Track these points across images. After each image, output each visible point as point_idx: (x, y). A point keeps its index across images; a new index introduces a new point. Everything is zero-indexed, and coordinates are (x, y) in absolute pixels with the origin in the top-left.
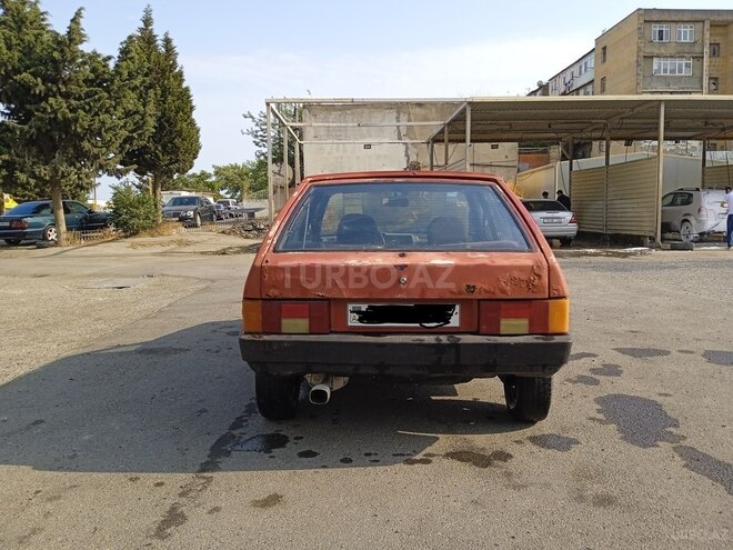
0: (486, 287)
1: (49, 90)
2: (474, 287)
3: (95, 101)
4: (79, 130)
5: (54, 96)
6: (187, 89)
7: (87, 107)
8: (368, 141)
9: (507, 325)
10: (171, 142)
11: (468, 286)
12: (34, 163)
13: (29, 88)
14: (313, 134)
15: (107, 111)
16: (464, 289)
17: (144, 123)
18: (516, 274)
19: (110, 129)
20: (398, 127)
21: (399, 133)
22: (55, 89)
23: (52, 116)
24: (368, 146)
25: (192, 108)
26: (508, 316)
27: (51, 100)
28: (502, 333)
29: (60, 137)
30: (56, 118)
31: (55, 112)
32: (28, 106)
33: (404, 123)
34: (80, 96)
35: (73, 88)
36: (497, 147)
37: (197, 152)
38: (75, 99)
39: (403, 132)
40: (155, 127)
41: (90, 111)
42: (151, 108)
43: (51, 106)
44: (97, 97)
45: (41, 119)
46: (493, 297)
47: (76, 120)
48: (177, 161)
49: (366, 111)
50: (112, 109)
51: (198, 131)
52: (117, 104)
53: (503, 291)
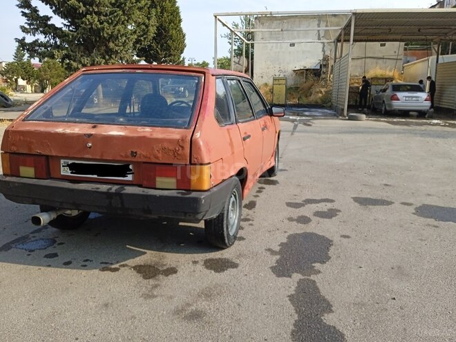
0: (144, 153)
1: (88, 10)
2: (136, 153)
3: (115, 17)
4: (105, 35)
5: (91, 14)
6: (178, 8)
7: (110, 21)
8: (293, 41)
9: (161, 181)
10: (166, 43)
11: (132, 152)
12: (82, 56)
13: (76, 9)
14: (260, 36)
15: (123, 23)
16: (129, 153)
17: (148, 31)
18: (166, 145)
19: (123, 35)
20: (319, 31)
21: (319, 35)
22: (91, 9)
23: (90, 26)
24: (292, 45)
25: (180, 21)
26: (161, 176)
27: (88, 16)
28: (157, 187)
29: (96, 40)
30: (92, 28)
31: (91, 24)
32: (77, 21)
33: (323, 28)
34: (106, 14)
35: (103, 9)
36: (384, 45)
37: (183, 49)
38: (104, 16)
39: (322, 35)
40: (155, 33)
41: (112, 22)
42: (153, 21)
43: (88, 20)
44: (116, 14)
45: (84, 29)
46: (149, 161)
47: (103, 29)
48: (170, 55)
49: (297, 20)
50: (126, 22)
51: (184, 36)
52: (129, 18)
53: (157, 158)
